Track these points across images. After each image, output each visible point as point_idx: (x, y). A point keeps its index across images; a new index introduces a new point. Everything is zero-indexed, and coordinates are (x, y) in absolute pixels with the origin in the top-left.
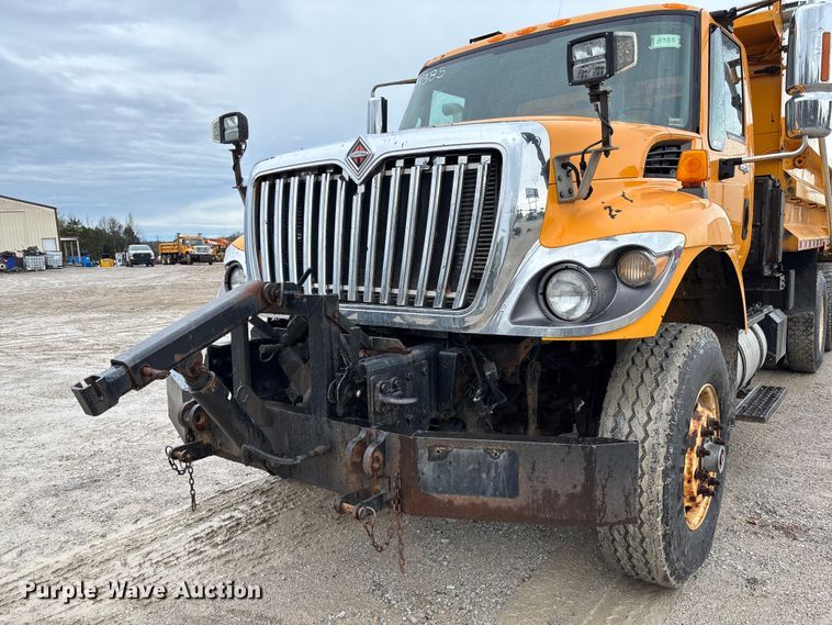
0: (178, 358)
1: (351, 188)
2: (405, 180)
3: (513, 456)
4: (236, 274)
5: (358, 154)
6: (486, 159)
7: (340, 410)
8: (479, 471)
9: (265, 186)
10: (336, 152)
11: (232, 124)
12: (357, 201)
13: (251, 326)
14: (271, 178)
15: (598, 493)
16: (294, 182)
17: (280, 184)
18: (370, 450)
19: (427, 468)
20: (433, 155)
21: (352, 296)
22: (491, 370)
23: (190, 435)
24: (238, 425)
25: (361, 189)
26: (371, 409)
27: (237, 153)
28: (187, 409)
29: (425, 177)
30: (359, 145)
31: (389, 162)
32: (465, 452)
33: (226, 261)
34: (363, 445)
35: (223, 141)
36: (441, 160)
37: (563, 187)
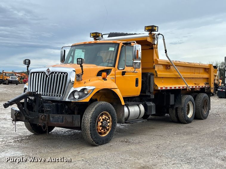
0: (17, 102)
1: (47, 76)
2: (55, 75)
3: (63, 117)
4: (26, 90)
5: (48, 71)
6: (66, 74)
7: (40, 111)
8: (58, 119)
9: (32, 74)
10: (45, 70)
11: (27, 61)
12: (47, 78)
13: (28, 99)
14: (34, 73)
15: (74, 122)
16: (38, 74)
17: (35, 74)
18: (43, 116)
19: (51, 119)
20: (59, 72)
21: (43, 95)
22: (67, 107)
23: (16, 118)
24: (25, 113)
25: (49, 76)
26: (44, 111)
27: (28, 67)
28: (16, 113)
29: (58, 75)
30: (48, 69)
31: (53, 73)
32: (57, 116)
33: (24, 87)
34: (43, 115)
35: (25, 64)
36: (60, 73)
37: (78, 79)
